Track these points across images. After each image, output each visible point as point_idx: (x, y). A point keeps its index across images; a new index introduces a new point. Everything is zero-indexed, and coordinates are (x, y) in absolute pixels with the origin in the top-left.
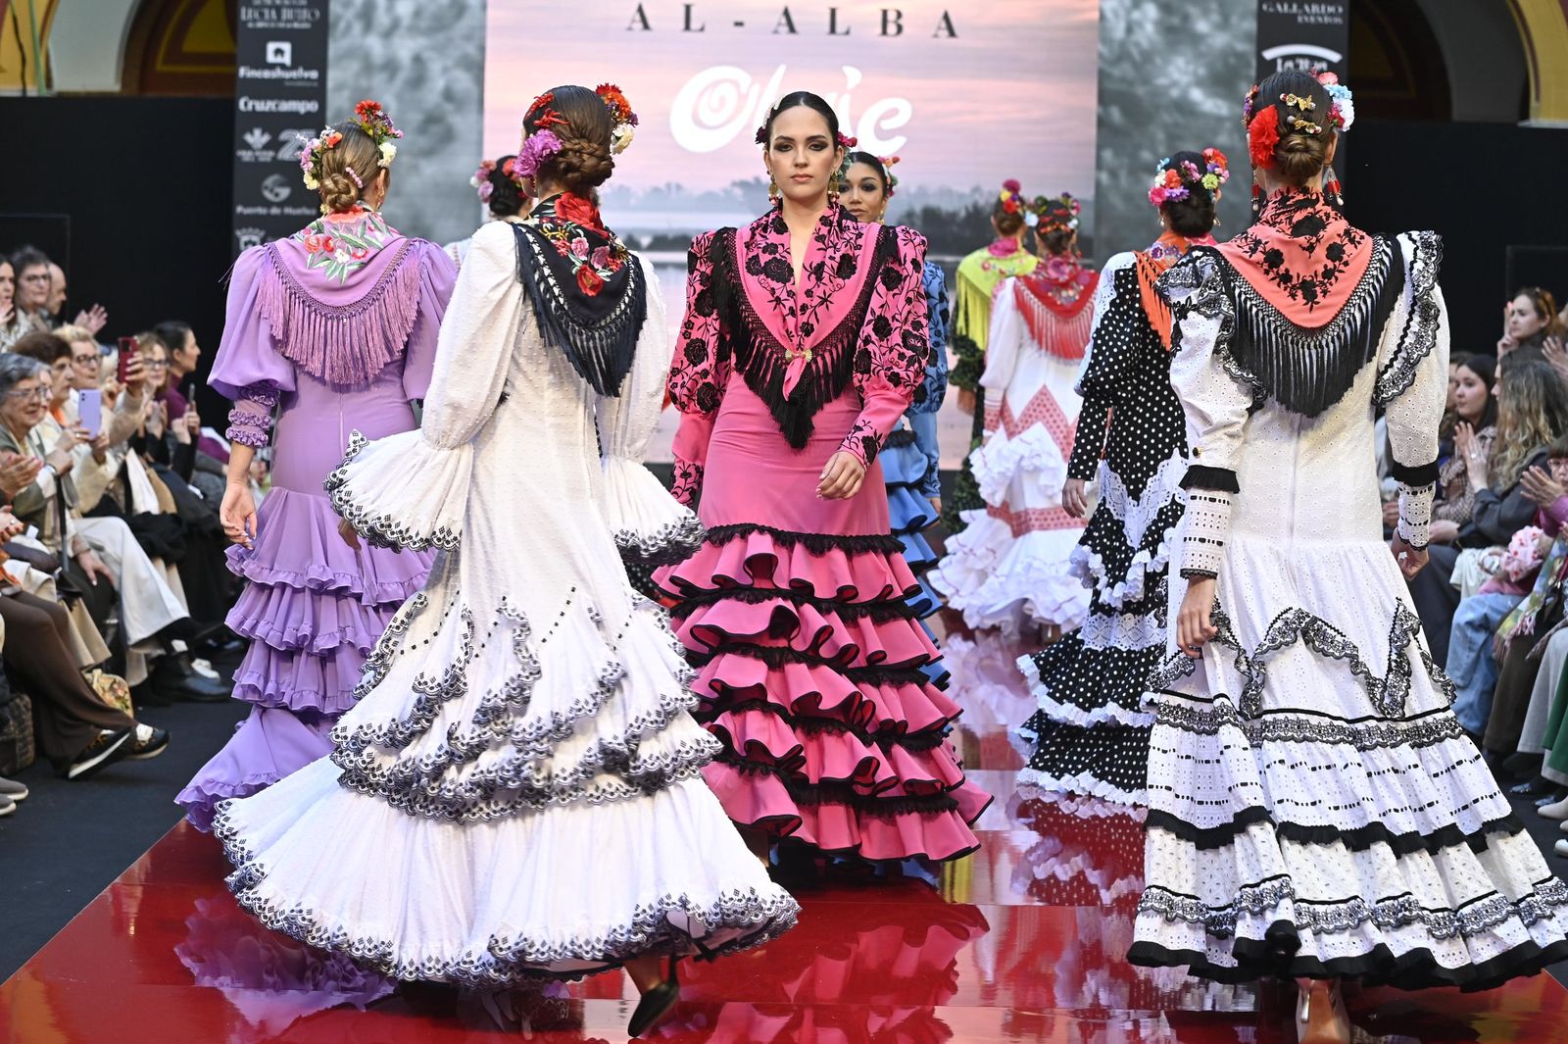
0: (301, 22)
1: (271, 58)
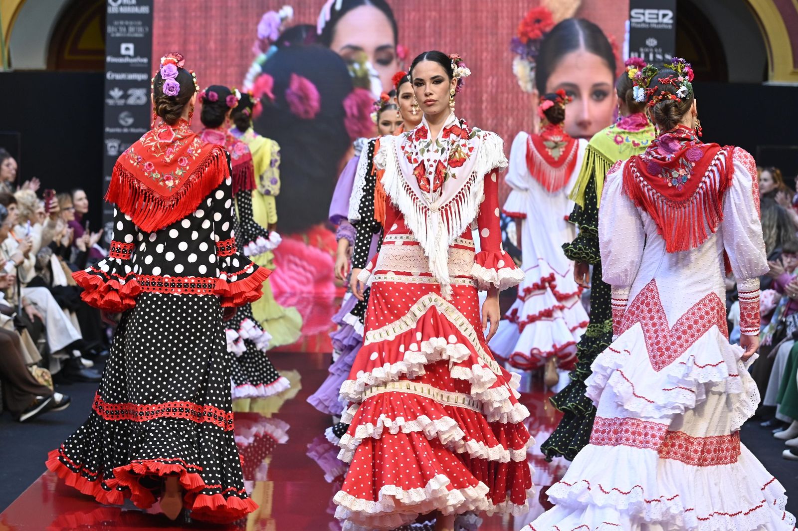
0: (138, 33)
1: (123, 52)
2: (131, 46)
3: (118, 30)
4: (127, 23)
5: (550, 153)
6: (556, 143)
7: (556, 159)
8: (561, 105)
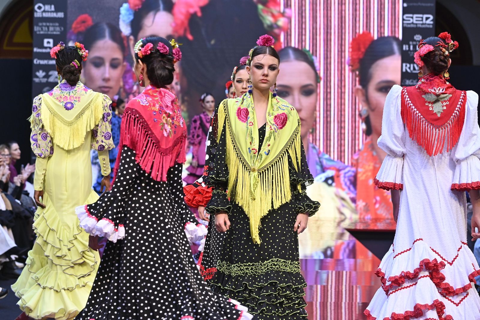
0: (56, 31)
1: (45, 45)
2: (51, 41)
3: (42, 29)
4: (48, 24)
5: (431, 109)
6: (438, 96)
7: (439, 115)
8: (444, 50)
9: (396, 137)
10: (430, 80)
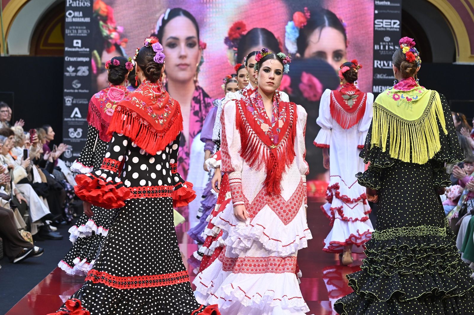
0: (84, 34)
1: (75, 45)
2: (80, 41)
3: (72, 32)
5: (346, 103)
6: (350, 96)
7: (351, 107)
8: (355, 69)
9: (326, 119)
10: (347, 87)
